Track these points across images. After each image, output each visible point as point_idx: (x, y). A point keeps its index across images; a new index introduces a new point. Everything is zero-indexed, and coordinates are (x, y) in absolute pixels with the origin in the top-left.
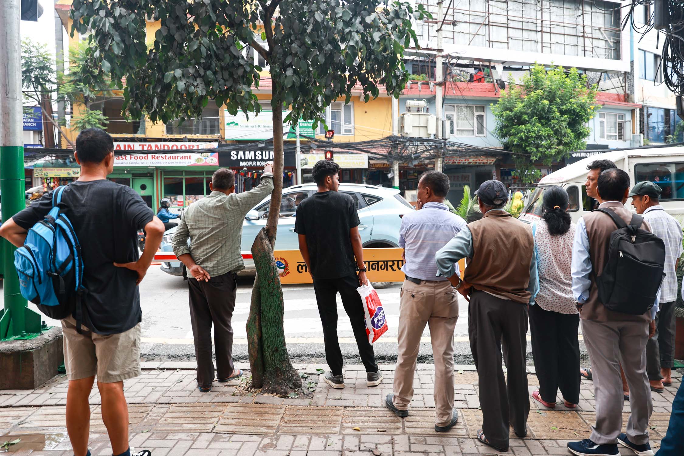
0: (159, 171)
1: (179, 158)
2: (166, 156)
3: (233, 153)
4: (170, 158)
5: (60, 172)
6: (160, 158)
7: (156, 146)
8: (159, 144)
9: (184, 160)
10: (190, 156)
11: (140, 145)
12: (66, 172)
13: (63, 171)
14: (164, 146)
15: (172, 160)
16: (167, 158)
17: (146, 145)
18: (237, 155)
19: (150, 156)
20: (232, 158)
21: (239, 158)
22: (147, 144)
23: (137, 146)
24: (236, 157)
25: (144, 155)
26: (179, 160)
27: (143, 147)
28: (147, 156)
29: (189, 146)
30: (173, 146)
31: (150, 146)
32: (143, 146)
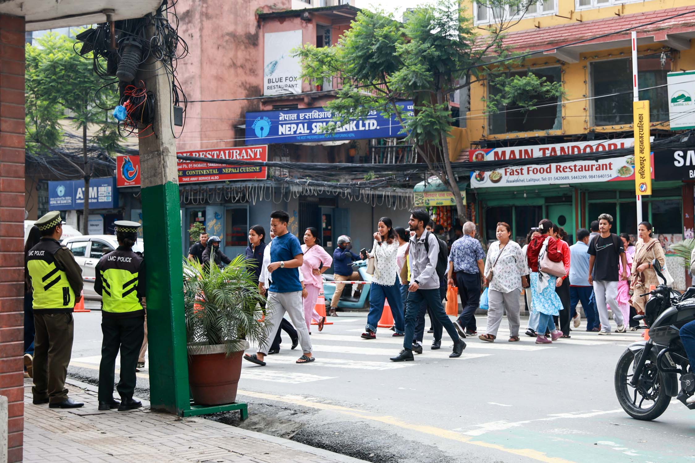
0: (579, 192)
1: (594, 168)
2: (575, 166)
3: (678, 154)
4: (581, 169)
5: (442, 198)
6: (568, 170)
7: (562, 149)
8: (565, 145)
9: (601, 172)
10: (610, 164)
11: (540, 149)
12: (449, 198)
13: (446, 197)
14: (573, 148)
15: (584, 173)
16: (577, 168)
17: (548, 149)
18: (684, 157)
19: (554, 165)
20: (676, 163)
21: (688, 164)
22: (550, 146)
23: (536, 151)
24: (682, 160)
25: (546, 166)
26: (594, 172)
27: (544, 153)
28: (550, 167)
29: (610, 145)
30: (585, 149)
31: (554, 149)
32: (544, 150)
